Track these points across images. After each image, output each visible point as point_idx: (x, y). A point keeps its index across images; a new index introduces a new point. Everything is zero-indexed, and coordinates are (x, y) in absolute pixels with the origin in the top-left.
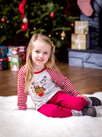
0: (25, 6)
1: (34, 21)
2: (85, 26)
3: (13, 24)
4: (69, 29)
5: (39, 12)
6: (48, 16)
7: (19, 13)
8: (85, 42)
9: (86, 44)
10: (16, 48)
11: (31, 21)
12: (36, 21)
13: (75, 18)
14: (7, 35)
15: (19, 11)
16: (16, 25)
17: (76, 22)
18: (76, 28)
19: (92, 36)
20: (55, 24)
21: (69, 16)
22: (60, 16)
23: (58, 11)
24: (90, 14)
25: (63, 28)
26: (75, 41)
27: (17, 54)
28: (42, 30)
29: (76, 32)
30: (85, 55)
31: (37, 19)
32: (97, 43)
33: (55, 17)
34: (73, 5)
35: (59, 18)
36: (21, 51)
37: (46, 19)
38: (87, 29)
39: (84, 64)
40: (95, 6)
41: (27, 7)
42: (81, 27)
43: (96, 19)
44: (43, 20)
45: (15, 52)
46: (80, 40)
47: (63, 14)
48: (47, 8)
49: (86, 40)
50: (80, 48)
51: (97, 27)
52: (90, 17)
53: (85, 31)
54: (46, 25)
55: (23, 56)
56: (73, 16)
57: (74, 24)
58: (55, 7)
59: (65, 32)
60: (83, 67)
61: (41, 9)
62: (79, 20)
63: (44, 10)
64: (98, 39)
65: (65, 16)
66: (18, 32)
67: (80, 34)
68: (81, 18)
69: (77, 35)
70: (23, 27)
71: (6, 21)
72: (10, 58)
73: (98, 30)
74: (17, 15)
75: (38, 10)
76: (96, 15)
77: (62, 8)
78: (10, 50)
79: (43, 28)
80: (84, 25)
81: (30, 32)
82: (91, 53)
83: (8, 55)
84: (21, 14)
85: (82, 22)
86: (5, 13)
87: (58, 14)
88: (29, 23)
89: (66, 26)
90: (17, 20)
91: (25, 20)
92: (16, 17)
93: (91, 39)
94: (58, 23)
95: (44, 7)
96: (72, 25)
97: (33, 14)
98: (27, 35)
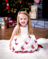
1: (12, 5)
2: (36, 8)
4: (28, 9)
5: (14, 1)
6: (19, 3)
8: (36, 15)
9: (36, 16)
10: (3, 18)
11: (11, 5)
13: (31, 4)
15: (5, 0)
16: (3, 7)
18: (32, 8)
19: (39, 12)
20: (22, 7)
21: (28, 3)
22: (24, 3)
24: (38, 2)
25: (26, 9)
26: (31, 15)
27: (4, 21)
28: (16, 10)
29: (32, 10)
30: (36, 21)
31: (14, 4)
32: (41, 16)
33: (22, 4)
35: (24, 4)
36: (6, 19)
37: (18, 4)
38: (37, 9)
39: (35, 25)
42: (34, 8)
43: (41, 4)
44: (16, 5)
45: (3, 20)
46: (34, 14)
49: (36, 14)
50: (33, 18)
51: (42, 8)
52: (38, 4)
53: (36, 10)
54: (17, 7)
56: (30, 3)
57: (31, 7)
59: (27, 11)
60: (35, 27)
64: (42, 14)
65: (26, 3)
66: (4, 10)
67: (34, 12)
68: (34, 4)
69: (32, 12)
70: (7, 8)
73: (42, 10)
76: (41, 2)
79: (16, 9)
81: (10, 10)
82: (38, 20)
84: (6, 2)
85: (34, 6)
87: (23, 2)
89: (27, 8)
90: (4, 4)
91: (8, 5)
92: (4, 3)
93: (38, 14)
96: (30, 7)
97: (11, 2)
98: (9, 12)
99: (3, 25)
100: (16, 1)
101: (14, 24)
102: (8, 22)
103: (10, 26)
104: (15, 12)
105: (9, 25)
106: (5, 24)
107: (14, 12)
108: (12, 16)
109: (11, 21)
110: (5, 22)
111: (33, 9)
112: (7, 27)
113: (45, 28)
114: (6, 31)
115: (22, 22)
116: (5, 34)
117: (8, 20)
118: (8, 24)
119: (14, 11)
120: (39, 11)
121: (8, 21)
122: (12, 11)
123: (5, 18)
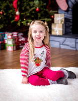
0: (18, 2)
1: (24, 13)
3: (9, 16)
4: (50, 20)
5: (28, 7)
7: (13, 8)
8: (61, 29)
9: (63, 31)
10: (11, 34)
11: (22, 14)
12: (26, 14)
13: (54, 11)
14: (4, 24)
15: (13, 6)
16: (11, 16)
17: (56, 15)
18: (55, 19)
19: (67, 25)
20: (39, 16)
21: (50, 10)
23: (42, 7)
24: (65, 9)
25: (46, 19)
26: (54, 29)
27: (12, 38)
28: (30, 21)
29: (55, 22)
30: (62, 39)
32: (70, 31)
33: (40, 11)
34: (53, 2)
35: (42, 12)
36: (14, 36)
37: (33, 12)
38: (63, 20)
39: (61, 46)
40: (70, 3)
41: (19, 3)
42: (59, 18)
43: (70, 12)
44: (31, 13)
45: (10, 37)
46: (58, 28)
47: (46, 9)
48: (34, 4)
49: (63, 28)
50: (58, 34)
51: (71, 19)
52: (65, 11)
53: (62, 21)
54: (33, 16)
55: (15, 39)
57: (54, 16)
58: (40, 3)
60: (60, 48)
61: (29, 5)
62: (57, 13)
63: (32, 5)
64: (71, 27)
65: (47, 10)
66: (12, 22)
68: (59, 12)
69: (56, 24)
70: (16, 18)
71: (3, 13)
72: (6, 41)
73: (71, 21)
74: (11, 9)
75: (27, 5)
76: (70, 9)
77: (45, 4)
78: (6, 35)
79: (31, 19)
80: (61, 17)
81: (21, 22)
82: (66, 37)
83: (5, 38)
84: (15, 8)
85: (59, 15)
86: (2, 7)
87: (42, 9)
88: (20, 15)
89: (48, 18)
90: (11, 12)
91: (17, 13)
92: (11, 11)
93: (66, 27)
94: (42, 16)
95: (31, 3)
96: (52, 17)
97: (23, 8)
98: (19, 24)
99: (9, 45)
100: (31, 7)
102: (18, 41)
103: (21, 47)
105: (19, 45)
106: (13, 44)
107: (27, 25)
108: (25, 30)
109: (23, 39)
110: (13, 40)
111: (58, 20)
112: (16, 48)
113: (76, 50)
114: (15, 54)
115: (37, 37)
116: (13, 59)
117: (17, 37)
118: (17, 43)
119: (27, 22)
120: (67, 23)
121: (19, 39)
122: (24, 22)
123: (12, 35)
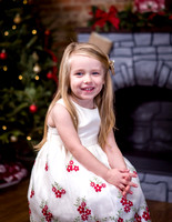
5: (12, 104)
6: (27, 109)
20: (37, 121)
31: (8, 115)
37: (24, 114)
48: (25, 96)
54: (23, 122)
58: (38, 92)
75: (10, 100)
100: (18, 103)
101: (11, 178)
104: (14, 138)
